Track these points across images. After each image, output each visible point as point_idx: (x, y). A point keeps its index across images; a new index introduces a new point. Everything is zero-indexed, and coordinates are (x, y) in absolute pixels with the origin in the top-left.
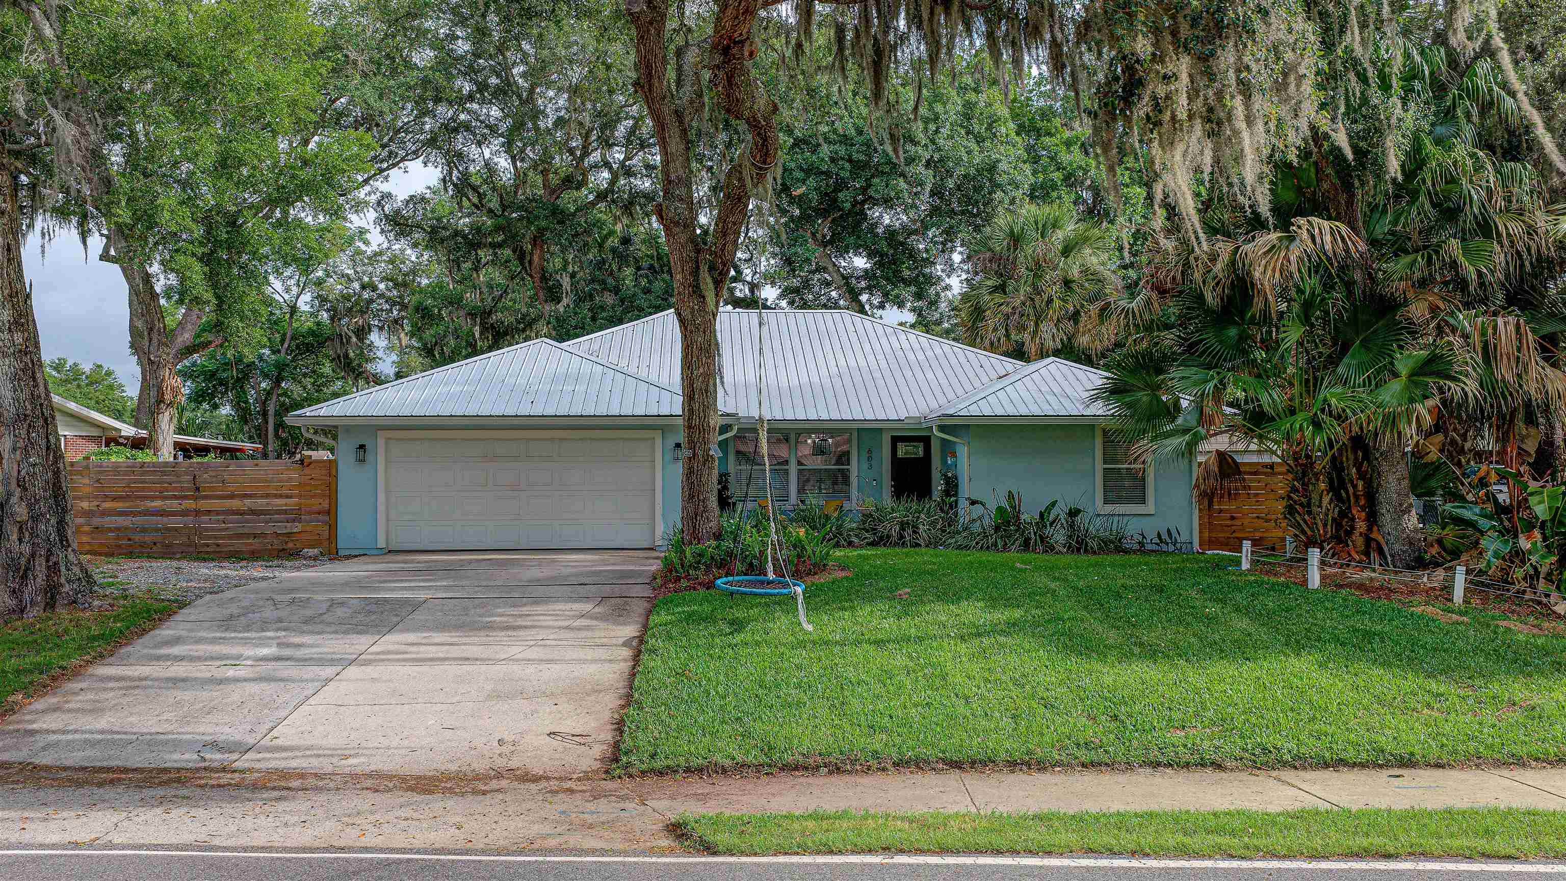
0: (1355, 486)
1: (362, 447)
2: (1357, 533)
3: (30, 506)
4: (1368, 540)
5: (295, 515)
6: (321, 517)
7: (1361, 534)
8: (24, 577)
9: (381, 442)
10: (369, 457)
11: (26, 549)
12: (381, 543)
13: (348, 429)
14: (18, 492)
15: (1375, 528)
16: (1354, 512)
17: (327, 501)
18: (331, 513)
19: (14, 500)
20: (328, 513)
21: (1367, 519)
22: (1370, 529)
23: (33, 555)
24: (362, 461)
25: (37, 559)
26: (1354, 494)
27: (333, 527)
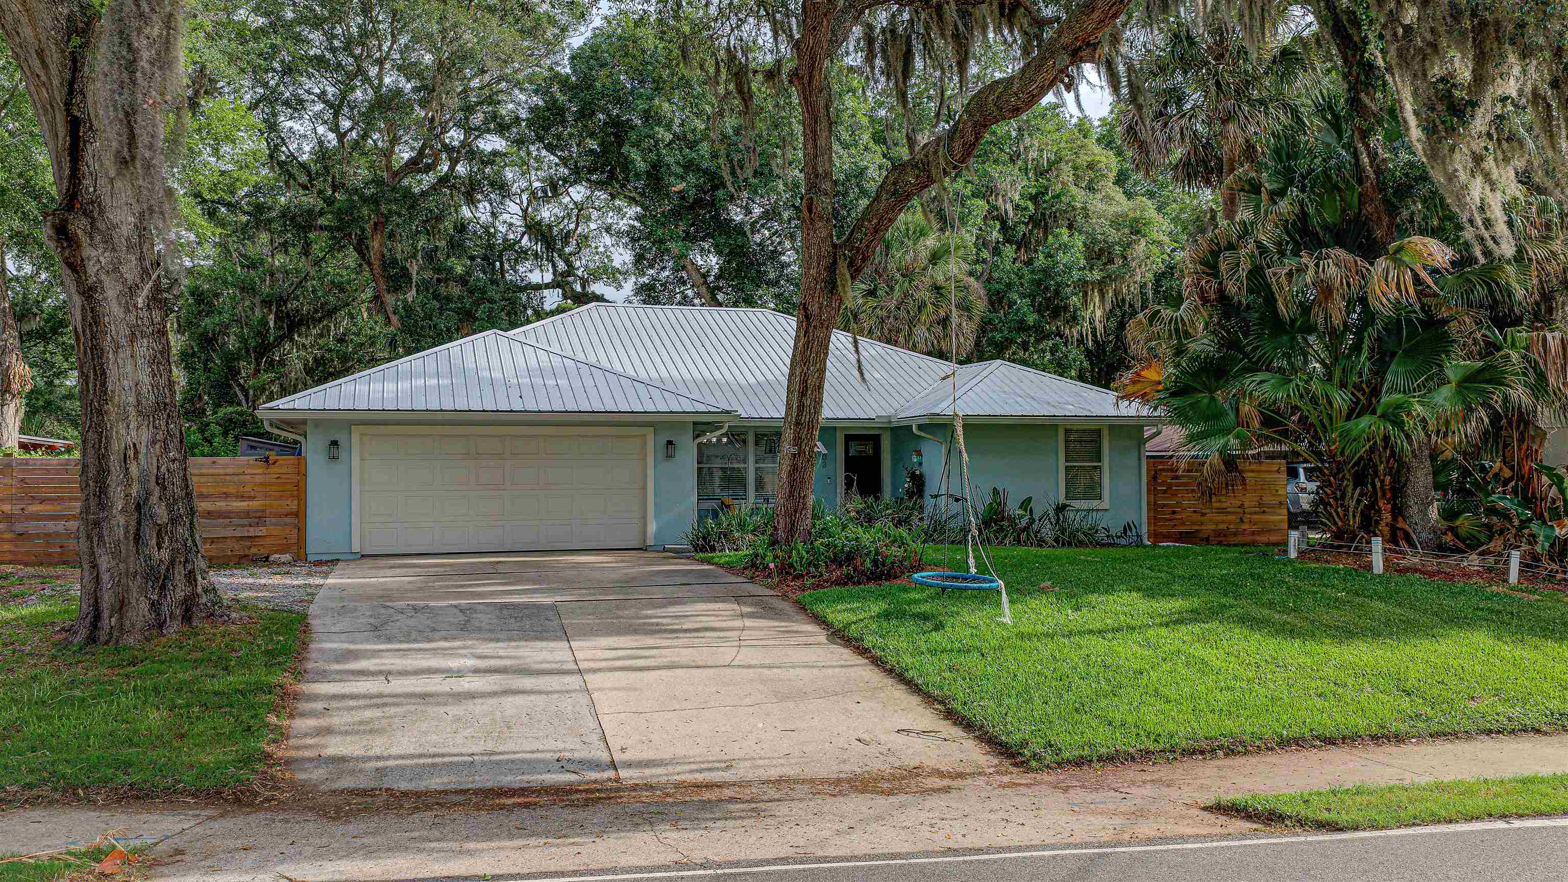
0: (1382, 481)
1: (334, 443)
2: (1383, 523)
3: (170, 507)
4: (1394, 529)
5: (259, 518)
6: (287, 520)
7: (1387, 525)
8: (163, 587)
9: (355, 439)
10: (343, 455)
11: (165, 555)
12: (356, 548)
13: (318, 423)
14: (157, 491)
15: (1400, 519)
16: (1381, 504)
17: (296, 502)
18: (299, 516)
19: (154, 499)
20: (296, 515)
21: (1393, 511)
22: (1395, 519)
23: (172, 563)
24: (334, 458)
25: (176, 567)
26: (1381, 488)
27: (301, 529)
